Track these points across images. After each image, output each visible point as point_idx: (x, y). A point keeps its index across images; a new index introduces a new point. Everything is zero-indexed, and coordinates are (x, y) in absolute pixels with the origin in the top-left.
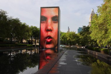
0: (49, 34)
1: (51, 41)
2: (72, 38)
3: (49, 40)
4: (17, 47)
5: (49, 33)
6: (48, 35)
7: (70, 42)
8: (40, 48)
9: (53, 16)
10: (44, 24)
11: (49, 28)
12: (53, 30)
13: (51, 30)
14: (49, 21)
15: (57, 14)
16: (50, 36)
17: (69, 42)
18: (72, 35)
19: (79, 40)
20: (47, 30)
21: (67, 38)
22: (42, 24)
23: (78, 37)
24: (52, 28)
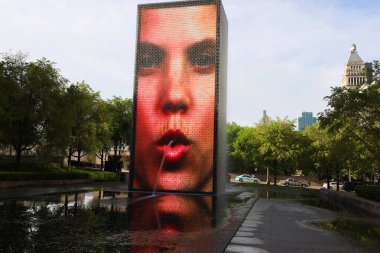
0: (175, 126)
1: (183, 156)
2: (279, 148)
3: (173, 153)
4: (31, 182)
5: (175, 121)
6: (171, 127)
7: (274, 164)
8: (135, 186)
9: (192, 42)
10: (151, 78)
11: (176, 95)
12: (192, 104)
13: (183, 108)
14: (177, 64)
15: (212, 34)
16: (178, 132)
17: (268, 163)
18: (282, 133)
19: (311, 153)
20: (167, 107)
21: (259, 145)
22: (143, 81)
23: (305, 142)
24: (189, 94)
